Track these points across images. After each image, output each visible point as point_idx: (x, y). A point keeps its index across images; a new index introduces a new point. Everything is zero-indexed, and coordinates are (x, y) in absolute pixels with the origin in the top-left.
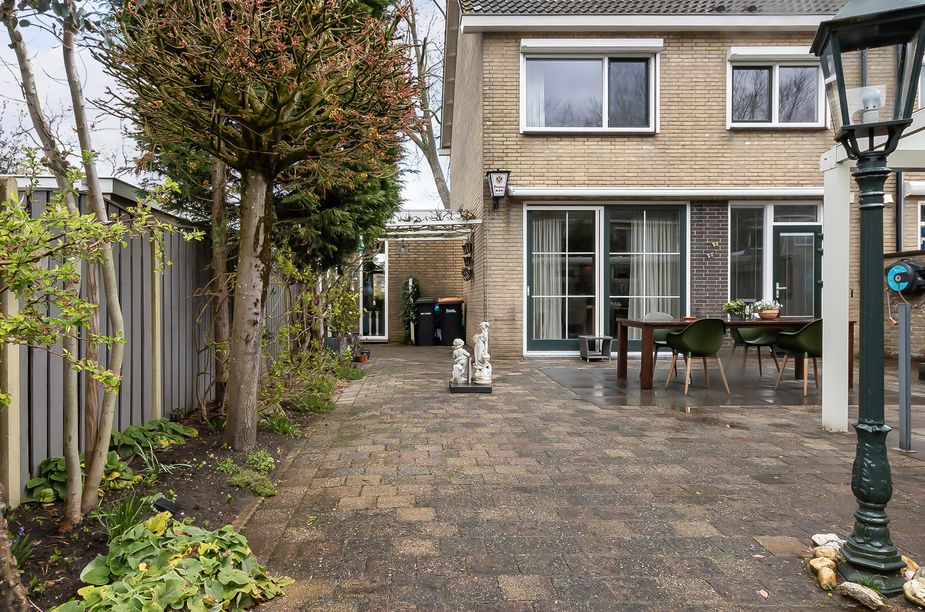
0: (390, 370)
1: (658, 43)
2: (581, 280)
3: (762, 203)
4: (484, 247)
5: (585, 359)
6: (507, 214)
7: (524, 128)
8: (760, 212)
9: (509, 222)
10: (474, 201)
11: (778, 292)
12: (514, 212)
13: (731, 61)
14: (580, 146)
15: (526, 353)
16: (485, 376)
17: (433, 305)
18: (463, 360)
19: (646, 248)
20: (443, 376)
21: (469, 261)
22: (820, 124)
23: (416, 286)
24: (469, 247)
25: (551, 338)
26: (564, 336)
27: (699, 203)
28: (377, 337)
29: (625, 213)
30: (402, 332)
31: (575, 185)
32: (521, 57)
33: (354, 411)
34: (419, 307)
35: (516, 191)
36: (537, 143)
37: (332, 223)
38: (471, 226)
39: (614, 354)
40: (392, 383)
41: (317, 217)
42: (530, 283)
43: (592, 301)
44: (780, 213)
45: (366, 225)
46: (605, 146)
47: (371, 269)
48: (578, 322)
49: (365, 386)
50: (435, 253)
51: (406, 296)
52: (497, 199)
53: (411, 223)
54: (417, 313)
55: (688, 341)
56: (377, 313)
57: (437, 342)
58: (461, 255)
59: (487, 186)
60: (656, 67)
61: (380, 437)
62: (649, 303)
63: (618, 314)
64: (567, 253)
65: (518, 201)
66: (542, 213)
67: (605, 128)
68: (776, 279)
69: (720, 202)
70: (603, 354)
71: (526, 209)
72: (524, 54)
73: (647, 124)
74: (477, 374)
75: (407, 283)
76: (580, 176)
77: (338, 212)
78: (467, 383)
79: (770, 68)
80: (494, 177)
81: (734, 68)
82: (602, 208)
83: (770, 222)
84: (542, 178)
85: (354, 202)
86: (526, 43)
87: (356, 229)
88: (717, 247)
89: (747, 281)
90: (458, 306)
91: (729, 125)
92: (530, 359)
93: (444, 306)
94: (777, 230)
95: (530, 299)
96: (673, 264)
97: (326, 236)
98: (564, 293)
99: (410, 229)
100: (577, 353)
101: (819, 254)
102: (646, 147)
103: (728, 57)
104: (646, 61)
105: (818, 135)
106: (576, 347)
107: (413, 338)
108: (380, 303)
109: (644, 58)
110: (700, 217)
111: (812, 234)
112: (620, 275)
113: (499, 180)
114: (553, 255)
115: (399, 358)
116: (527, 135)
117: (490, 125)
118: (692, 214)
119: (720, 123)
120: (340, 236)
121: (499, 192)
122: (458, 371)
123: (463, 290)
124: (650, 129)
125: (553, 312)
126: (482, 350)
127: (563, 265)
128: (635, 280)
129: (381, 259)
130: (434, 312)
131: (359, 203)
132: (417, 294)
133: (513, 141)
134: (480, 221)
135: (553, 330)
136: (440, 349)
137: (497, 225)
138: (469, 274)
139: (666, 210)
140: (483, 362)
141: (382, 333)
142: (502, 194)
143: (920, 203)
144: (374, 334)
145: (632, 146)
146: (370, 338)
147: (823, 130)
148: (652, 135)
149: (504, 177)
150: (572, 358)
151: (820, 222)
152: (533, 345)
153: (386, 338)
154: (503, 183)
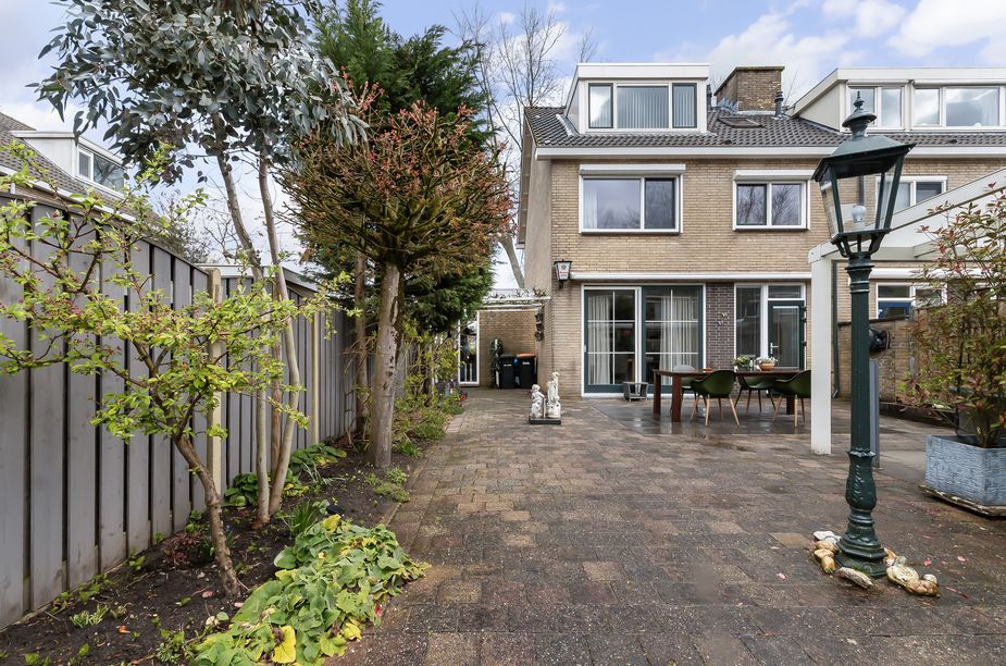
0: (484, 407)
1: (682, 167)
2: (623, 340)
3: (760, 284)
4: (552, 317)
5: (627, 399)
6: (569, 293)
7: (582, 229)
8: (758, 291)
9: (571, 299)
10: (544, 282)
11: (772, 351)
12: (574, 291)
13: (736, 181)
14: (624, 243)
15: (583, 394)
16: (556, 411)
17: (513, 358)
18: (540, 400)
19: (672, 317)
20: (522, 412)
21: (540, 327)
22: (803, 226)
23: (500, 345)
24: (540, 316)
25: (602, 384)
26: (611, 382)
27: (712, 284)
29: (657, 292)
30: (490, 379)
31: (620, 271)
32: (580, 177)
33: (460, 438)
34: (502, 361)
35: (576, 276)
36: (592, 240)
37: (444, 300)
38: (542, 301)
39: (651, 395)
40: (486, 417)
41: (432, 295)
42: (586, 343)
43: (633, 356)
44: (773, 291)
45: (468, 301)
46: (643, 243)
47: (467, 332)
48: (622, 372)
49: (466, 419)
50: (514, 321)
51: (493, 353)
52: (562, 281)
53: (498, 299)
54: (501, 365)
55: (707, 386)
56: (471, 365)
57: (516, 386)
58: (535, 322)
59: (554, 272)
60: (680, 185)
61: (482, 458)
62: (675, 358)
63: (652, 366)
64: (614, 321)
65: (578, 283)
66: (594, 291)
67: (642, 229)
68: (771, 340)
69: (729, 283)
70: (641, 396)
71: (583, 288)
72: (582, 175)
73: (674, 227)
74: (550, 410)
75: (493, 343)
76: (623, 264)
77: (448, 292)
78: (542, 417)
79: (765, 186)
80: (560, 265)
81: (739, 185)
82: (640, 288)
83: (765, 298)
84: (591, 267)
85: (460, 284)
86: (583, 167)
87: (461, 304)
88: (726, 317)
89: (749, 341)
90: (531, 359)
91: (735, 227)
92: (586, 399)
93: (521, 360)
94: (771, 304)
95: (586, 355)
96: (693, 329)
97: (439, 309)
98: (611, 350)
99: (497, 303)
100: (622, 395)
101: (803, 321)
102: (673, 243)
103: (734, 177)
104: (673, 180)
105: (802, 234)
106: (620, 390)
107: (498, 383)
108: (473, 357)
109: (671, 179)
110: (713, 295)
111: (798, 307)
112: (653, 336)
113: (564, 267)
114: (603, 323)
115: (490, 397)
116: (585, 234)
117: (556, 228)
118: (707, 292)
119: (728, 226)
120: (450, 309)
121: (563, 276)
122: (536, 409)
123: (536, 347)
124: (676, 230)
125: (604, 364)
126: (554, 393)
127: (611, 329)
128: (665, 340)
129: (475, 325)
130: (513, 364)
131: (463, 284)
132: (501, 351)
133: (573, 239)
134: (549, 298)
135: (604, 379)
136: (519, 391)
137: (562, 300)
138: (540, 336)
139: (688, 289)
140: (554, 402)
141: (474, 379)
142: (566, 278)
143: (878, 284)
144: (468, 380)
145: (662, 242)
146: (466, 383)
147: (805, 231)
148: (677, 234)
149: (567, 265)
150: (618, 399)
151: (803, 298)
152: (588, 389)
153: (477, 383)
154: (567, 270)
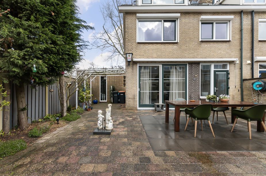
1: (179, 15)
2: (155, 87)
3: (210, 63)
5: (156, 110)
6: (133, 67)
7: (138, 41)
8: (209, 67)
9: (133, 69)
11: (215, 90)
12: (135, 66)
13: (201, 21)
14: (155, 46)
15: (138, 108)
17: (118, 93)
18: (101, 119)
19: (175, 78)
22: (228, 39)
23: (113, 88)
25: (146, 104)
26: (150, 103)
27: (191, 63)
28: (105, 101)
29: (169, 66)
30: (110, 100)
31: (153, 58)
32: (137, 20)
34: (114, 94)
35: (135, 60)
36: (142, 45)
39: (165, 109)
42: (140, 87)
43: (158, 93)
44: (215, 67)
46: (162, 46)
48: (154, 98)
50: (119, 79)
52: (129, 62)
54: (113, 95)
57: (119, 102)
59: (126, 58)
60: (178, 22)
62: (175, 94)
63: (166, 97)
64: (151, 79)
65: (135, 63)
66: (143, 66)
67: (162, 41)
68: (215, 86)
69: (198, 63)
70: (161, 109)
71: (138, 65)
72: (138, 19)
73: (175, 40)
76: (155, 55)
78: (102, 129)
79: (213, 23)
80: (128, 55)
81: (202, 23)
82: (161, 65)
83: (212, 69)
84: (143, 56)
86: (138, 15)
88: (196, 77)
89: (205, 86)
90: (123, 93)
91: (200, 40)
92: (139, 110)
93: (120, 93)
94: (215, 72)
95: (140, 93)
96: (183, 83)
98: (150, 90)
100: (154, 108)
101: (228, 79)
102: (175, 46)
103: (200, 19)
105: (228, 43)
106: (153, 106)
109: (173, 21)
110: (191, 68)
111: (226, 73)
112: (167, 86)
113: (129, 56)
114: (147, 79)
116: (139, 43)
117: (127, 40)
118: (189, 67)
119: (198, 39)
121: (129, 60)
122: (99, 124)
124: (176, 41)
125: (147, 97)
126: (108, 116)
127: (150, 82)
128: (171, 86)
130: (118, 95)
132: (113, 90)
133: (134, 45)
135: (147, 101)
137: (130, 70)
138: (125, 84)
139: (182, 65)
143: (259, 63)
144: (104, 100)
145: (170, 46)
146: (103, 101)
147: (229, 41)
148: (177, 43)
149: (131, 55)
150: (152, 110)
151: (228, 69)
152: (140, 106)
153: (106, 101)
154: (131, 57)
